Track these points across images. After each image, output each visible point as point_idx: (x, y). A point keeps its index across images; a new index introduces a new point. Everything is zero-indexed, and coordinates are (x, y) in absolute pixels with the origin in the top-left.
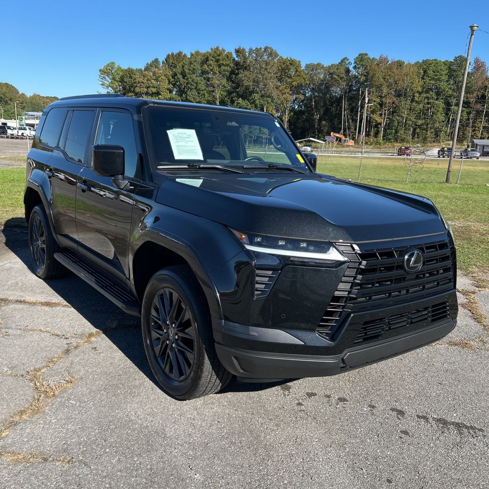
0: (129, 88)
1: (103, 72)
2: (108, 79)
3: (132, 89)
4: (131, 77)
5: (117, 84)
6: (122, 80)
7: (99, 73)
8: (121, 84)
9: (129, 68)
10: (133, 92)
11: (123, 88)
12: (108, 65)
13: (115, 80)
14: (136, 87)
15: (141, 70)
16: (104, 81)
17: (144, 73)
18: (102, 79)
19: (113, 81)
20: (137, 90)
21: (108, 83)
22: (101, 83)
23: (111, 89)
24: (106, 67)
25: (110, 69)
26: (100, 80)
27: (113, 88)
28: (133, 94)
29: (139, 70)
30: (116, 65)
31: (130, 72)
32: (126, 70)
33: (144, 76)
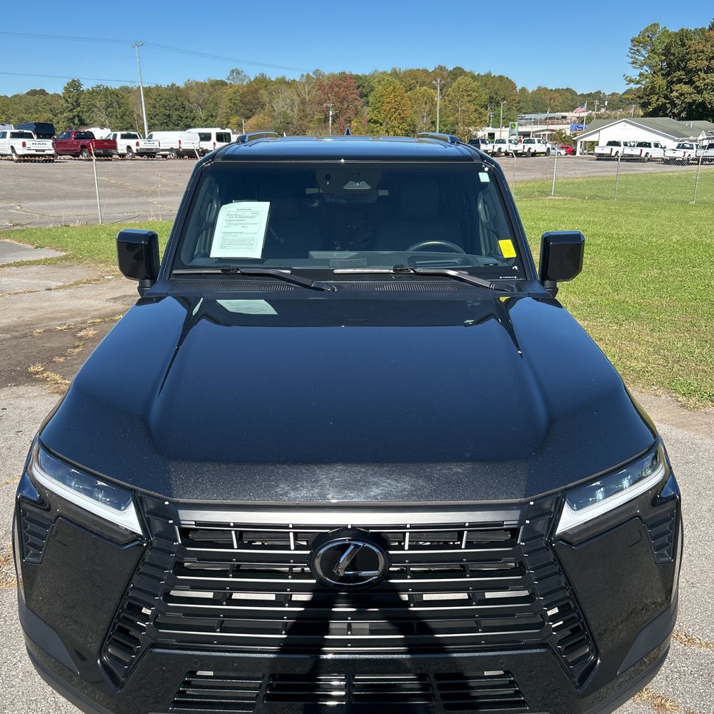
0: (678, 63)
1: (637, 42)
2: (644, 52)
3: (682, 65)
4: (683, 45)
5: (657, 59)
6: (667, 52)
7: (630, 44)
8: (663, 58)
9: (682, 29)
10: (683, 69)
11: (667, 64)
12: (647, 30)
13: (655, 53)
14: (689, 60)
15: (703, 30)
16: (637, 57)
17: (707, 34)
18: (634, 53)
19: (652, 54)
20: (691, 65)
21: (643, 58)
22: (631, 60)
23: (647, 69)
24: (642, 34)
25: (648, 37)
26: (630, 55)
27: (650, 67)
28: (682, 73)
29: (700, 30)
30: (661, 27)
31: (683, 37)
32: (676, 34)
33: (706, 41)
